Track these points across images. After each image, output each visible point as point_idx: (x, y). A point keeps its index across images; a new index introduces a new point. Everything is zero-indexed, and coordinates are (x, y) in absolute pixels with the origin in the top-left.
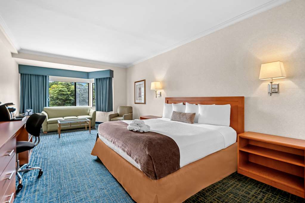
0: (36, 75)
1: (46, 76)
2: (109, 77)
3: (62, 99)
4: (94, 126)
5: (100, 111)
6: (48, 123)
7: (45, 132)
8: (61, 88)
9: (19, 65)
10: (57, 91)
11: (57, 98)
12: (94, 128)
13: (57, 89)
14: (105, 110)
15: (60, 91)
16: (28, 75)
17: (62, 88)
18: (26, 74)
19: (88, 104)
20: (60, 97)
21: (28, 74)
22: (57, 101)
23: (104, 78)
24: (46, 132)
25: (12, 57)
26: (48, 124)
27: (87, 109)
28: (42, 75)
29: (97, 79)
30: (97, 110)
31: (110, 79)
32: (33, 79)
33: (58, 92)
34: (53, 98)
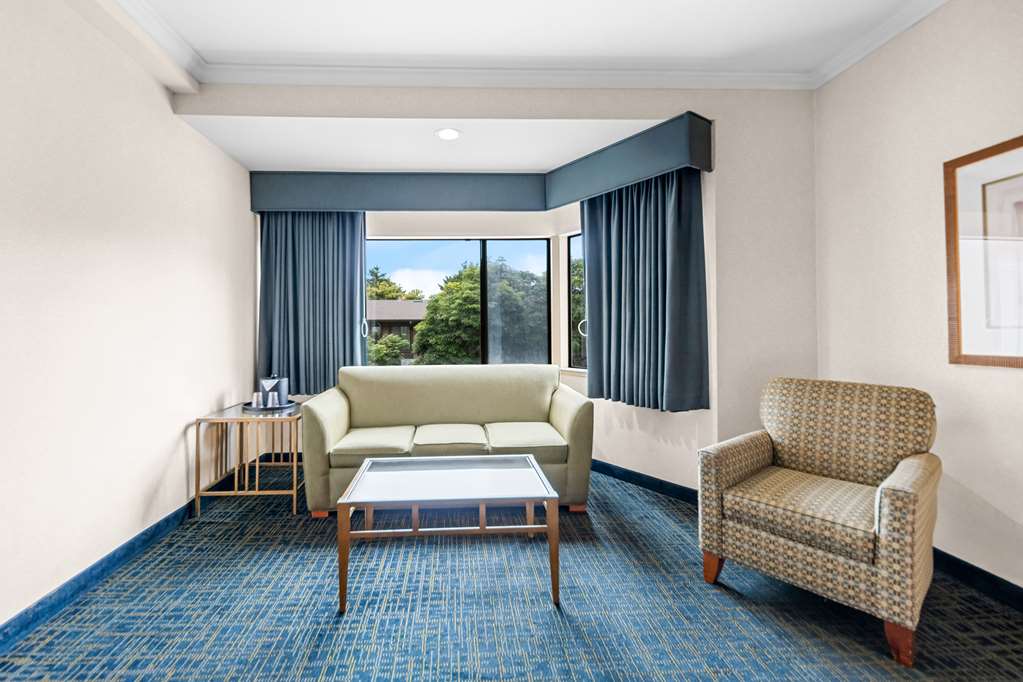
0: (314, 213)
1: (353, 216)
2: (679, 172)
3: (471, 326)
4: (584, 503)
5: (617, 398)
6: (333, 463)
7: (316, 509)
8: (468, 291)
9: (253, 174)
10: (458, 301)
11: (458, 325)
12: (585, 513)
13: (458, 295)
14: (649, 395)
15: (466, 299)
16: (284, 217)
17: (471, 289)
18: (277, 214)
19: (546, 351)
20: (465, 321)
21: (286, 213)
22: (457, 334)
23: (643, 188)
24: (324, 509)
25: (175, 110)
26: (330, 467)
27: (540, 387)
28: (338, 213)
29: (593, 205)
30: (597, 391)
31: (688, 181)
32: (305, 231)
33: (460, 304)
34: (447, 325)
